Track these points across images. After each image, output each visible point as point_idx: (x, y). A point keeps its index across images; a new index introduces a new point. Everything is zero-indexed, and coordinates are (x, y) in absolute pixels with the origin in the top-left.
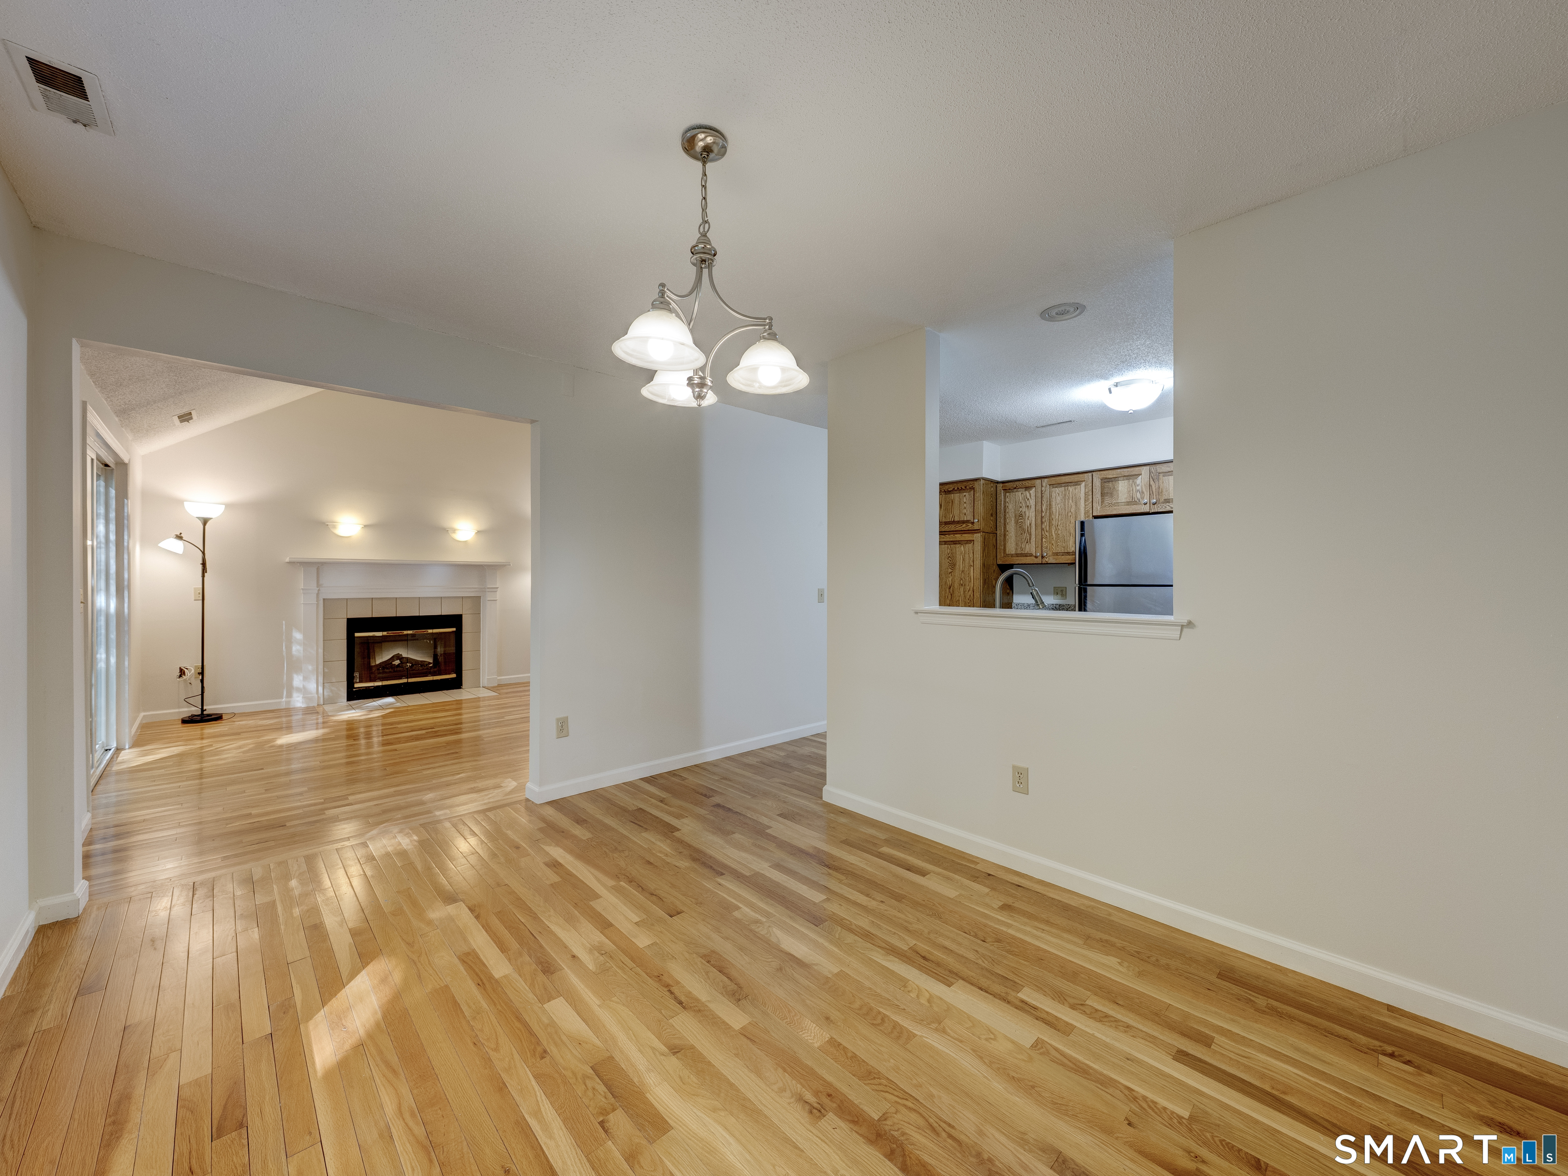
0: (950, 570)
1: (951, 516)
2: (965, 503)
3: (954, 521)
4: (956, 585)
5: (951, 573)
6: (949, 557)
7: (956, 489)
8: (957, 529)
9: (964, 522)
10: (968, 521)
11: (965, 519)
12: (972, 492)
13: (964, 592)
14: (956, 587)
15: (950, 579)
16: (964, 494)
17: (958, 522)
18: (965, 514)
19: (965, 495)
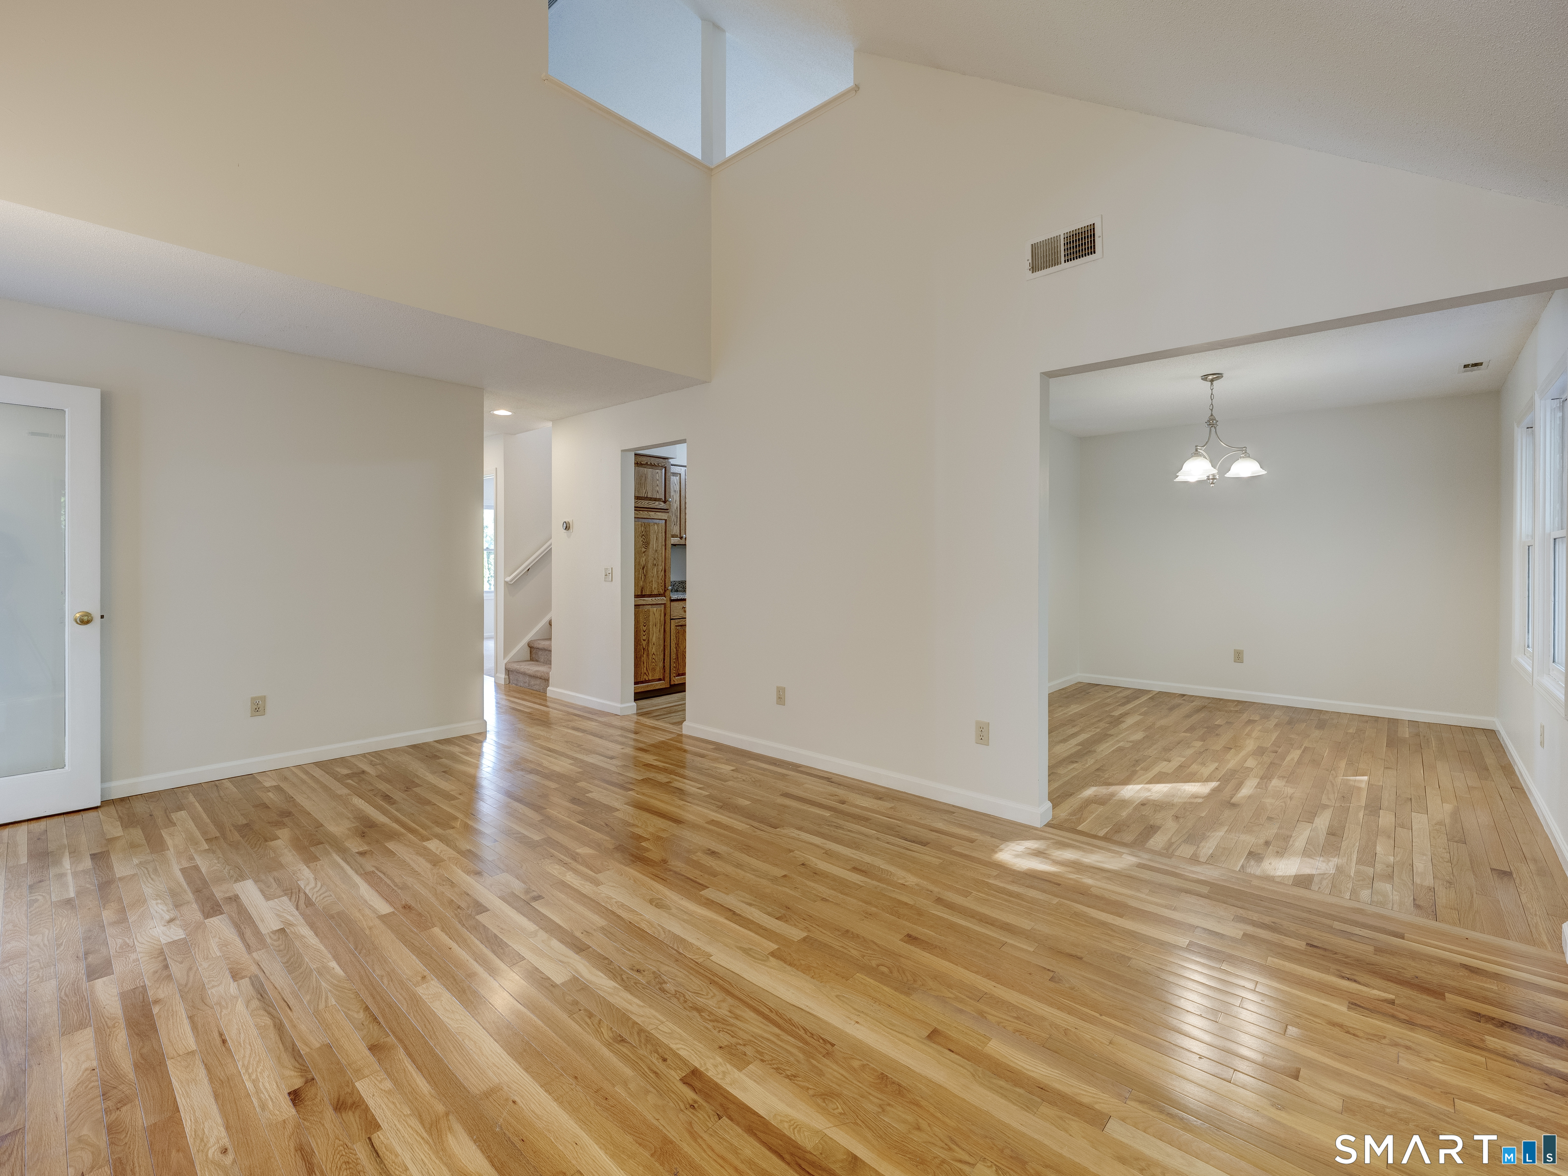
0: (644, 550)
1: (645, 491)
2: (658, 480)
3: (647, 497)
4: (650, 565)
5: (644, 552)
6: (643, 535)
7: (649, 463)
8: (650, 506)
9: (655, 500)
10: (659, 500)
11: (658, 497)
12: (664, 470)
13: (657, 572)
14: (649, 567)
15: (644, 559)
16: (657, 471)
17: (651, 499)
18: (658, 492)
19: (658, 473)
